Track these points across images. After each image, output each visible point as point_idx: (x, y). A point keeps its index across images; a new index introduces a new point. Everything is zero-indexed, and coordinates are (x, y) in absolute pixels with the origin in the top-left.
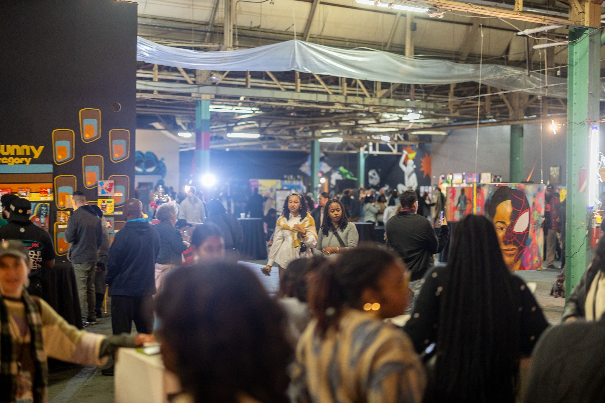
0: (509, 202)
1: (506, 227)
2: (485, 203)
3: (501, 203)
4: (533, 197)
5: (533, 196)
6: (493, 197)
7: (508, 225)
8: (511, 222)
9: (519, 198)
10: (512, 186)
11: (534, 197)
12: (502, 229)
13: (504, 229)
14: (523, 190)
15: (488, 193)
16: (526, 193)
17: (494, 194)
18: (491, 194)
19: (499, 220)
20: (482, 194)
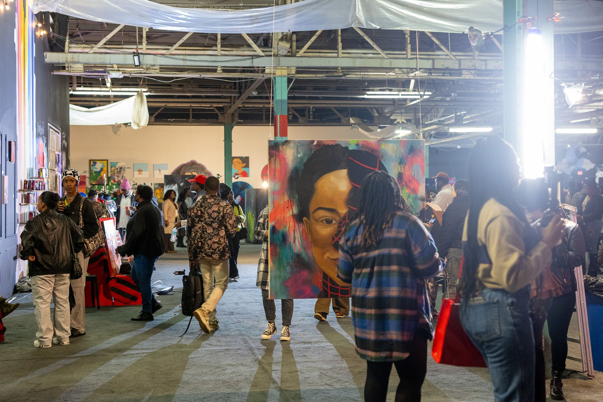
0: (344, 172)
1: (338, 218)
2: (288, 174)
3: (324, 176)
4: (397, 163)
5: (399, 161)
6: (305, 165)
7: (342, 216)
8: (349, 208)
9: (364, 165)
10: (350, 145)
11: (400, 163)
12: (329, 222)
13: (334, 222)
14: (373, 150)
15: (296, 158)
16: (382, 157)
17: (309, 160)
18: (301, 159)
19: (322, 206)
20: (283, 160)
